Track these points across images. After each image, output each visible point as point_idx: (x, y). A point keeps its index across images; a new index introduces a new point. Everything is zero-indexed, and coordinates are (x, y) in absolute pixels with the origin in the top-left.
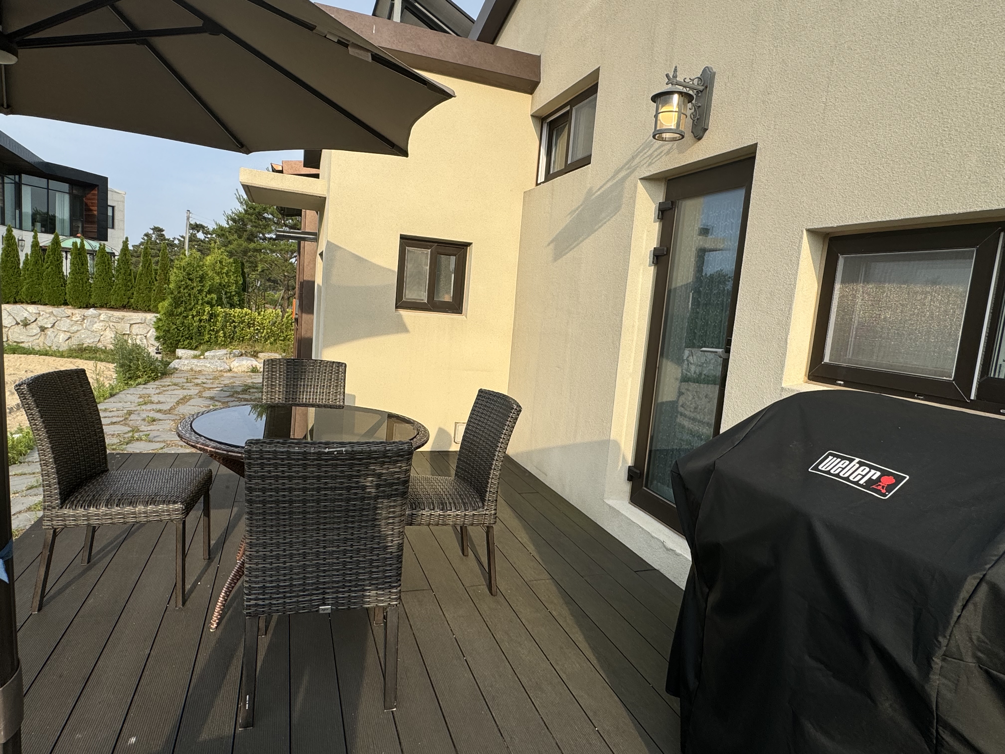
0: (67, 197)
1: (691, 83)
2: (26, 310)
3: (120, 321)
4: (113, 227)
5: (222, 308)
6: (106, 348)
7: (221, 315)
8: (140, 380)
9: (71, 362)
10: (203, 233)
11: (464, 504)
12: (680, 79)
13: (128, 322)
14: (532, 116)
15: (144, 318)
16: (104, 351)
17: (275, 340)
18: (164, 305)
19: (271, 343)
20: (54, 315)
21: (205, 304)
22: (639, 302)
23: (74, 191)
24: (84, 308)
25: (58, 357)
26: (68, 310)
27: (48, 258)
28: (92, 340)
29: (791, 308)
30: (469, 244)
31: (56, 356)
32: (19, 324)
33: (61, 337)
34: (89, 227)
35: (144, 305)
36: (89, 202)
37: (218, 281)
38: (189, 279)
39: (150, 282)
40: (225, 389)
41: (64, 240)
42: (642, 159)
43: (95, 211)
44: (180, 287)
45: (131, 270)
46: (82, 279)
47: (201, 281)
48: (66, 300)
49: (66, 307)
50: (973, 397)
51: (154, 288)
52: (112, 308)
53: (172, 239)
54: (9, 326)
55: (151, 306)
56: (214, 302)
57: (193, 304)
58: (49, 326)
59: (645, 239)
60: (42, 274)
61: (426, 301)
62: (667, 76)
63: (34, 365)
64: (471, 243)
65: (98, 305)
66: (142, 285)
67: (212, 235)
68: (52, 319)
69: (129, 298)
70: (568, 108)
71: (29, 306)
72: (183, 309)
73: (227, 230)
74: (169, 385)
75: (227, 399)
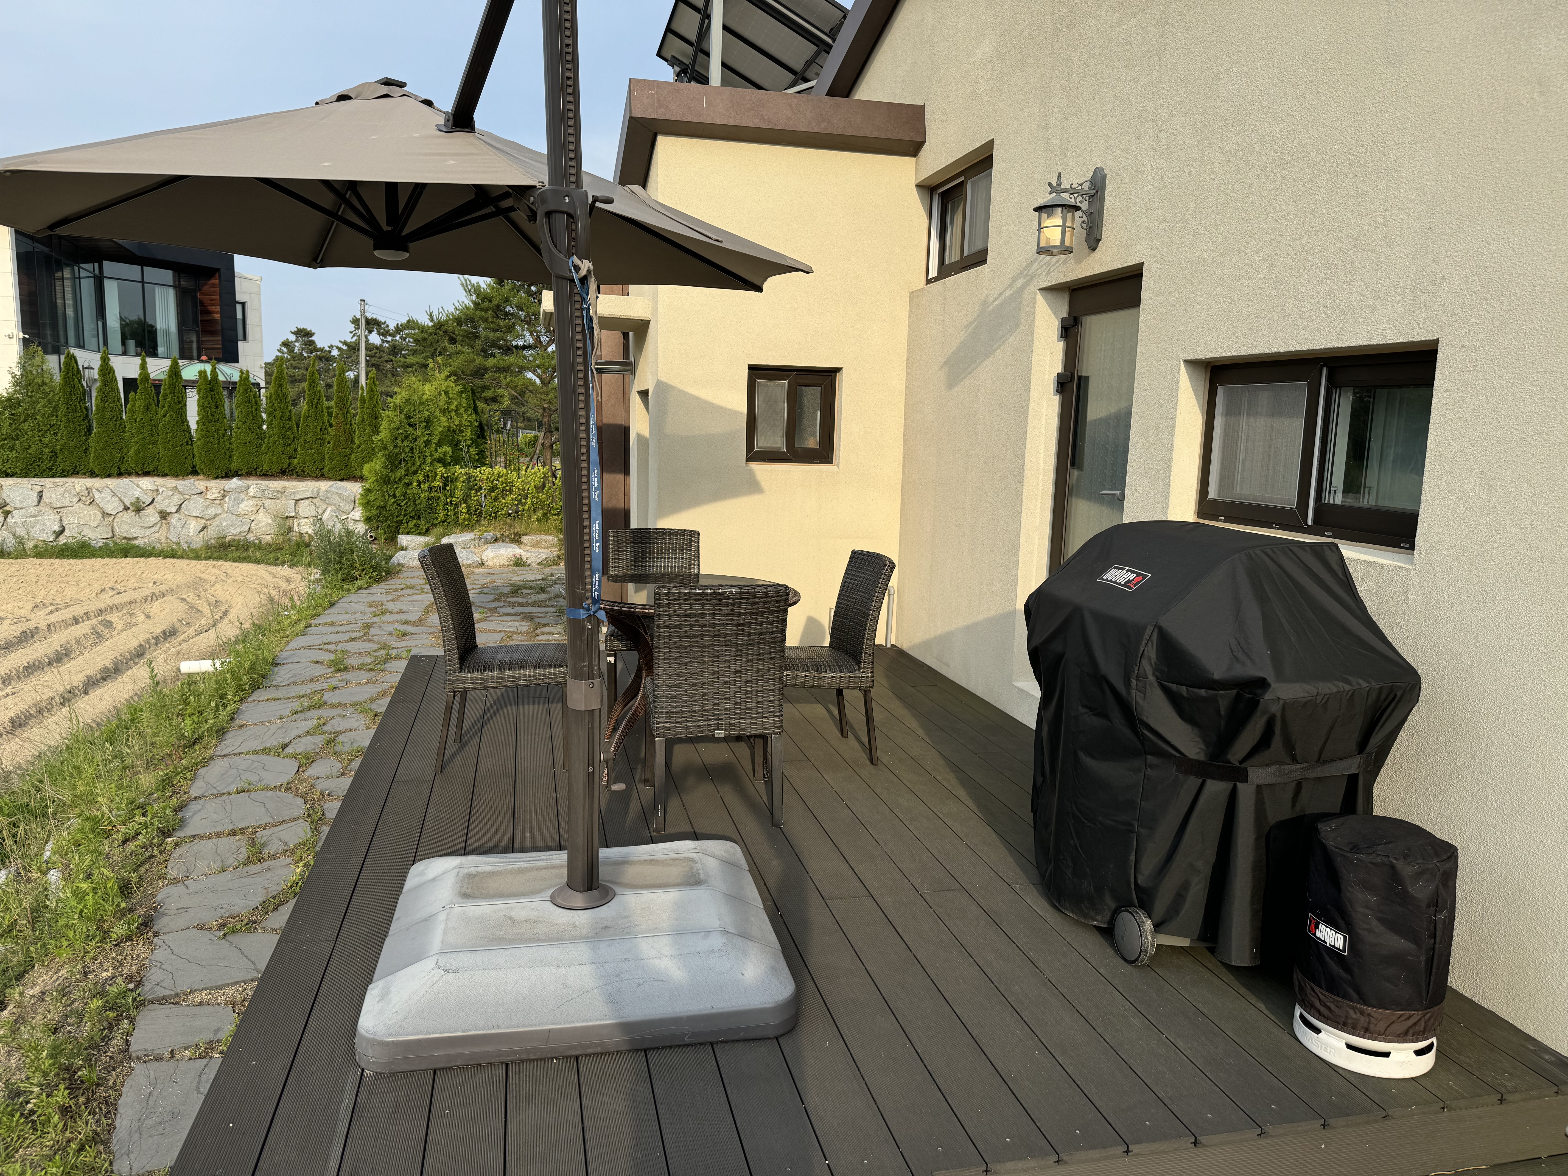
0: (171, 293)
1: (1080, 188)
2: (138, 486)
3: (279, 496)
4: (245, 338)
5: (462, 467)
6: (260, 542)
7: (461, 479)
8: (359, 583)
9: (214, 566)
10: (379, 334)
11: (839, 667)
12: (1065, 185)
13: (292, 497)
14: (919, 186)
15: (316, 489)
16: (259, 547)
17: (545, 515)
18: (374, 467)
19: (539, 520)
20: (180, 492)
21: (435, 463)
22: (1043, 439)
23: (182, 283)
24: (222, 477)
25: (191, 559)
26: (198, 483)
27: (165, 399)
28: (239, 530)
29: (1172, 444)
30: (836, 370)
31: (189, 558)
32: (129, 508)
33: (192, 526)
34: (208, 341)
35: (314, 468)
36: (206, 299)
37: (446, 424)
38: (410, 425)
39: (321, 429)
40: (486, 590)
41: (185, 366)
42: (1040, 265)
43: (217, 313)
44: (396, 439)
45: (290, 411)
46: (217, 431)
47: (427, 427)
48: (194, 467)
49: (195, 478)
50: (1310, 522)
51: (329, 438)
52: (265, 475)
53: (328, 349)
54: (114, 513)
55: (326, 469)
56: (448, 459)
57: (418, 464)
58: (174, 510)
59: (1048, 362)
60: (156, 426)
61: (785, 450)
62: (1050, 184)
63: (163, 573)
64: (842, 368)
65: (244, 472)
66: (310, 435)
67: (394, 336)
68: (177, 499)
69: (290, 458)
70: (962, 179)
71: (140, 479)
72: (403, 473)
73: (431, 330)
74: (402, 589)
75: (494, 605)
